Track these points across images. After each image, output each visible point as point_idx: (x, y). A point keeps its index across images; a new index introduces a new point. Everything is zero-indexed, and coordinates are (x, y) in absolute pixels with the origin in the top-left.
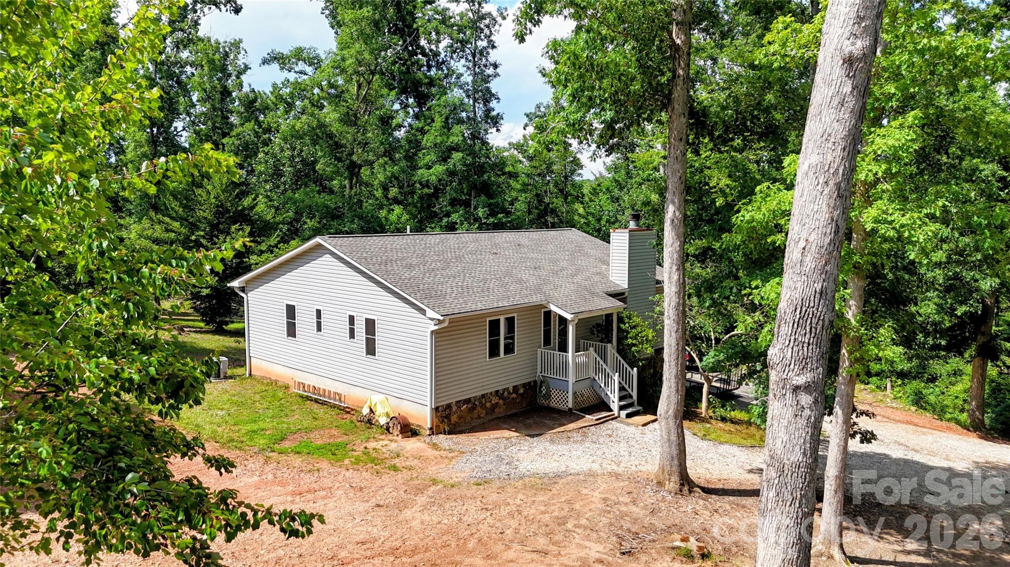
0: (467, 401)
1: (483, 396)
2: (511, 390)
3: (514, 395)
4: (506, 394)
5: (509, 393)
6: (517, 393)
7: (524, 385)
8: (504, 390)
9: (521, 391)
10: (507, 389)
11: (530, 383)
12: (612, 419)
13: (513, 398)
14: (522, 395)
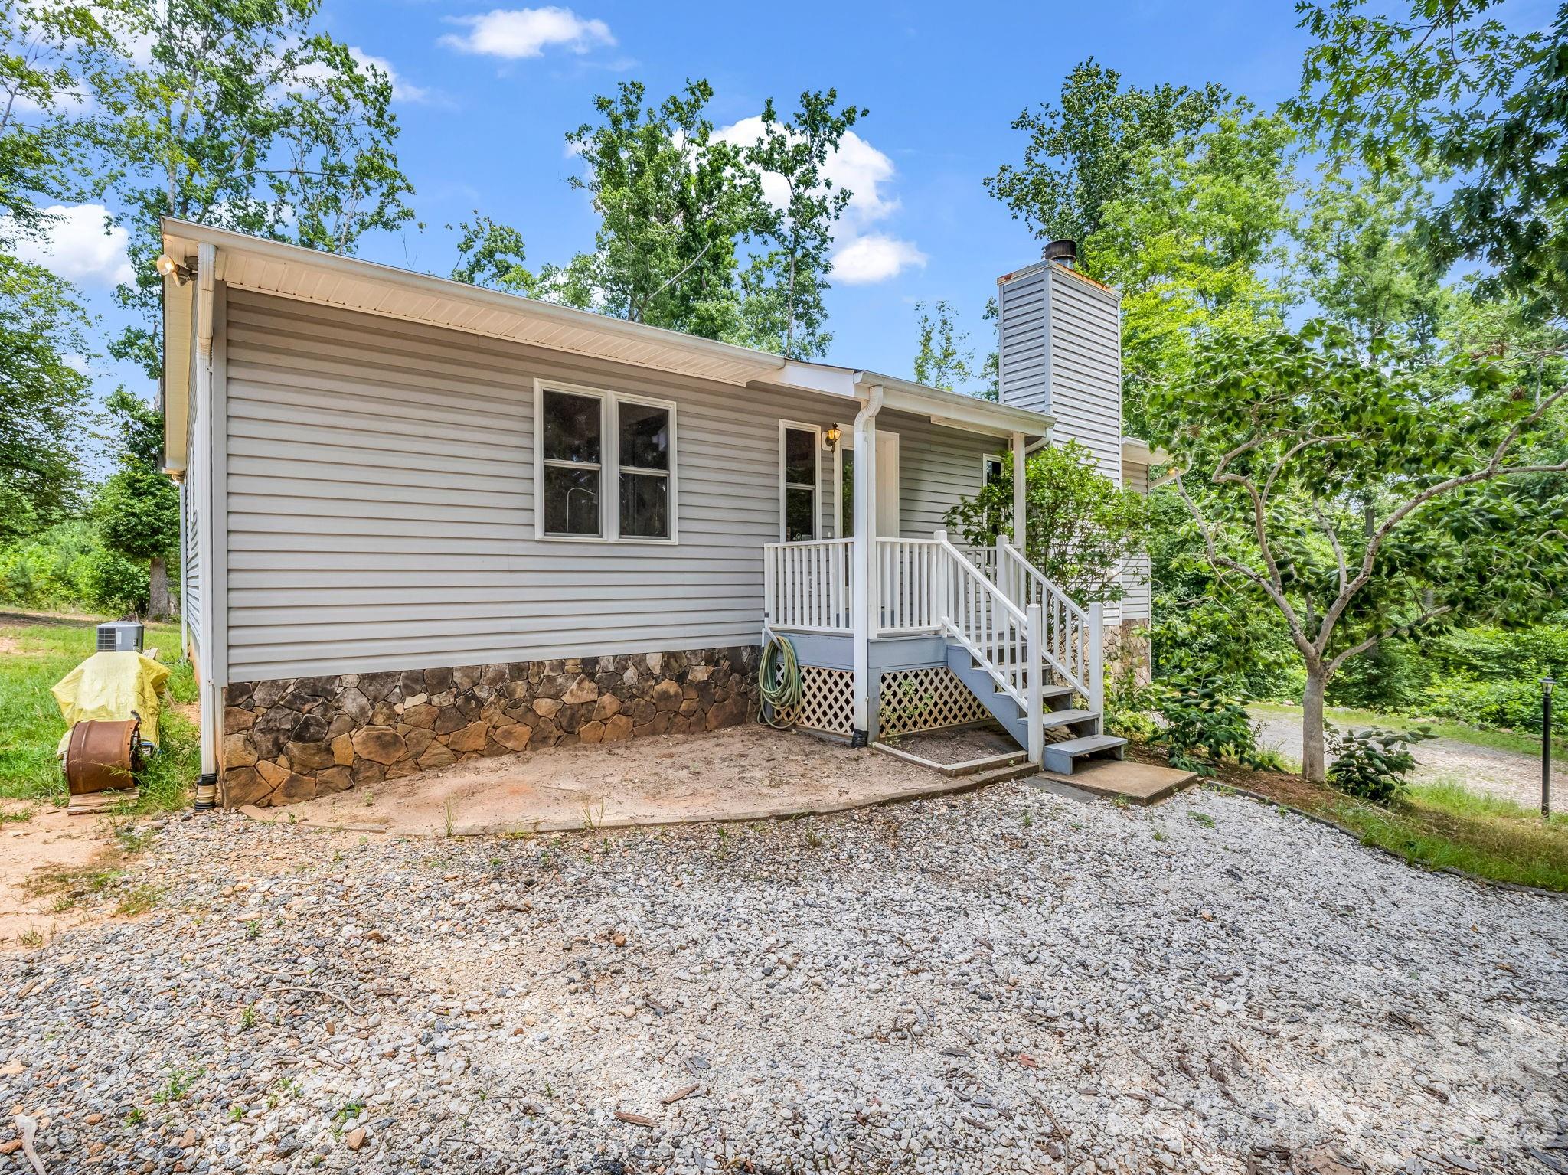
0: (440, 680)
1: (518, 670)
2: (655, 663)
3: (669, 686)
4: (630, 675)
5: (647, 674)
6: (681, 678)
7: (711, 657)
8: (623, 662)
9: (700, 673)
10: (639, 660)
11: (735, 651)
12: (1019, 776)
13: (665, 696)
14: (702, 688)
